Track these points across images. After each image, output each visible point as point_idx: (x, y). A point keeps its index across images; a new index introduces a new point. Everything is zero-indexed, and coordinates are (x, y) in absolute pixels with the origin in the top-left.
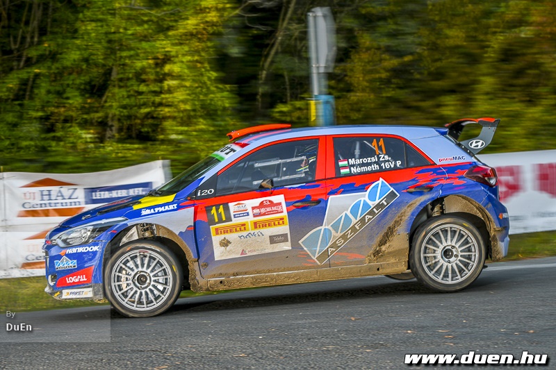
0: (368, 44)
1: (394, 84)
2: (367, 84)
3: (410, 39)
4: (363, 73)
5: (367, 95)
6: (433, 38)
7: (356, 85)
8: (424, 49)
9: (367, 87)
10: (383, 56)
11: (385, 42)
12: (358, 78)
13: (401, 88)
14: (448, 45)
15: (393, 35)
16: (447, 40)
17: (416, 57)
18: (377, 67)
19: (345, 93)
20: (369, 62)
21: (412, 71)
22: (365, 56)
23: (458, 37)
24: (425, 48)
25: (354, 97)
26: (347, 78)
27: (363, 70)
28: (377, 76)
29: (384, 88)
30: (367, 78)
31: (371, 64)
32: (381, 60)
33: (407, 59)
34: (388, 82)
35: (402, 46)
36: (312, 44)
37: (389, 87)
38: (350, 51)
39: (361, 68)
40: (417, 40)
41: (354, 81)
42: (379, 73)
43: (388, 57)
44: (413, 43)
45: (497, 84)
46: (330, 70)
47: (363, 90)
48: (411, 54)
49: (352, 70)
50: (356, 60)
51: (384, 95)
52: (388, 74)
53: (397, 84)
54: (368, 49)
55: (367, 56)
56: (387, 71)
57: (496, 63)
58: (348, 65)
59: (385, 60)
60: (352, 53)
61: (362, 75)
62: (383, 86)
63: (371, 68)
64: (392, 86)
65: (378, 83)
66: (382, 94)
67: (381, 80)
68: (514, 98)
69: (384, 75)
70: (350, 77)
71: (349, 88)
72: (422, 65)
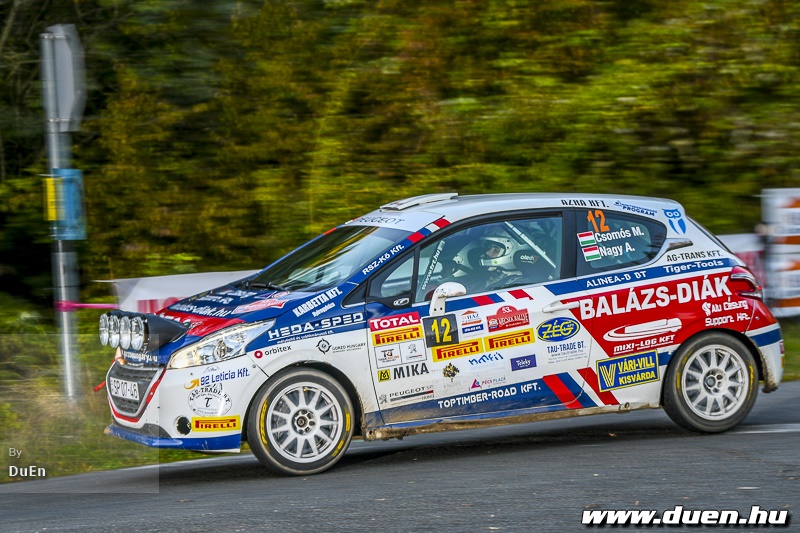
0: (134, 84)
1: (178, 150)
2: (133, 151)
3: (203, 77)
4: (127, 133)
5: (134, 168)
6: (239, 75)
7: (116, 152)
8: (225, 94)
9: (133, 155)
10: (160, 104)
11: (163, 81)
12: (119, 140)
13: (187, 157)
14: (264, 87)
15: (176, 70)
16: (263, 78)
17: (213, 105)
18: (149, 123)
19: (97, 166)
20: (136, 115)
21: (207, 129)
22: (130, 105)
23: (280, 73)
24: (228, 91)
25: (111, 171)
26: (101, 141)
27: (127, 127)
28: (150, 137)
29: (161, 157)
30: (133, 141)
31: (140, 117)
32: (156, 112)
33: (198, 109)
34: (165, 147)
35: (190, 89)
36: (49, 85)
37: (168, 155)
38: (105, 97)
39: (124, 124)
40: (214, 80)
41: (113, 145)
42: (152, 132)
43: (167, 106)
44: (209, 84)
45: (343, 150)
46: (76, 129)
47: (129, 160)
48: (205, 101)
49: (108, 128)
50: (115, 112)
51: (161, 168)
52: (168, 134)
53: (183, 150)
54: (135, 93)
55: (134, 105)
56: (165, 128)
57: (341, 117)
58: (103, 120)
59: (164, 110)
60: (107, 101)
61: (125, 136)
62: (158, 154)
63: (140, 124)
64: (175, 153)
65: (152, 149)
66: (156, 166)
67: (156, 144)
68: (373, 173)
69: (161, 136)
70: (106, 138)
71: (104, 158)
72: (222, 120)
